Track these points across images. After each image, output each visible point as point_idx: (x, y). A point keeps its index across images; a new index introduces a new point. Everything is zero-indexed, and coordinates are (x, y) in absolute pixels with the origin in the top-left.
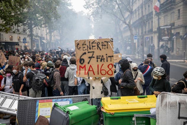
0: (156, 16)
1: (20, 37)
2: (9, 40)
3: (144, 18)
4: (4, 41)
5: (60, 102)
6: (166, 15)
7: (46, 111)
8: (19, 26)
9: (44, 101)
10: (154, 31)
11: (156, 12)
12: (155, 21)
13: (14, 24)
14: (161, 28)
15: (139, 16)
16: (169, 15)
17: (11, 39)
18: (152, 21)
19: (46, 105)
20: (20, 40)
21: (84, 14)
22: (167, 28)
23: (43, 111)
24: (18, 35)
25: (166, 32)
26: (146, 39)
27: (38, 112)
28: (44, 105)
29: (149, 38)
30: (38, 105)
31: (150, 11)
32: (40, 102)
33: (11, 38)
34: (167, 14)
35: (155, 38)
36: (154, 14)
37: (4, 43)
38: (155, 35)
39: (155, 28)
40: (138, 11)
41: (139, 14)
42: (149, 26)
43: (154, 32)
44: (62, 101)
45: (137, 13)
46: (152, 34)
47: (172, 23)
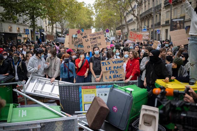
0: (165, 9)
1: (19, 28)
2: (9, 31)
3: (151, 11)
4: (3, 32)
5: (105, 88)
6: (176, 8)
7: (90, 97)
8: (21, 16)
9: (88, 87)
10: (162, 24)
11: (164, 5)
12: (164, 14)
13: (15, 13)
14: (173, 20)
15: (145, 9)
16: (179, 8)
17: (10, 30)
18: (160, 15)
19: (90, 91)
20: (19, 31)
21: (85, 6)
22: (179, 21)
23: (87, 97)
24: (17, 26)
25: (179, 25)
26: (157, 32)
27: (82, 98)
28: (88, 91)
29: (159, 31)
30: (81, 91)
31: (159, 4)
32: (83, 89)
33: (10, 28)
34: (177, 6)
35: (163, 32)
36: (162, 7)
37: (3, 34)
38: (163, 29)
39: (163, 22)
40: (144, 3)
41: (145, 6)
42: (156, 19)
43: (162, 26)
44: (107, 87)
45: (143, 5)
46: (160, 27)
47: (182, 16)
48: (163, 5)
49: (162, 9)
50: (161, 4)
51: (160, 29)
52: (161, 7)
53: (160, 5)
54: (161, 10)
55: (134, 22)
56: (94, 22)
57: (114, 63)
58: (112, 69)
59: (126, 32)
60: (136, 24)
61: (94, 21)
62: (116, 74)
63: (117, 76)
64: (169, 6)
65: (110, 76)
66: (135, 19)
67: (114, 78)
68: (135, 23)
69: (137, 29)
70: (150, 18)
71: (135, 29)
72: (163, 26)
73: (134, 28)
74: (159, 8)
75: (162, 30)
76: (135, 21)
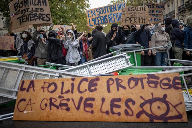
48: (176, 12)
49: (176, 15)
50: (174, 10)
52: (175, 14)
53: (174, 12)
54: (174, 16)
57: (157, 7)
58: (155, 13)
62: (157, 18)
63: (157, 20)
64: (184, 11)
65: (151, 19)
67: (154, 21)
74: (172, 15)
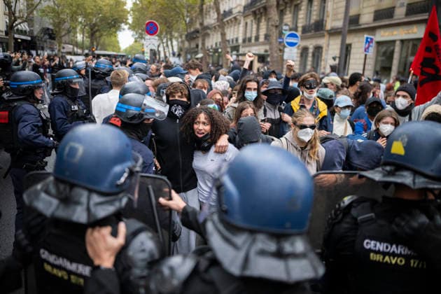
10: (328, 27)
38: (331, 42)
39: (334, 21)
42: (309, 13)
46: (323, 36)
47: (384, 7)
51: (322, 42)
55: (235, 18)
56: (129, 12)
59: (212, 46)
60: (241, 25)
61: (129, 10)
66: (239, 12)
68: (239, 24)
69: (244, 41)
70: (288, 9)
71: (237, 40)
72: (334, 33)
73: (235, 36)
75: (328, 45)
76: (238, 17)
